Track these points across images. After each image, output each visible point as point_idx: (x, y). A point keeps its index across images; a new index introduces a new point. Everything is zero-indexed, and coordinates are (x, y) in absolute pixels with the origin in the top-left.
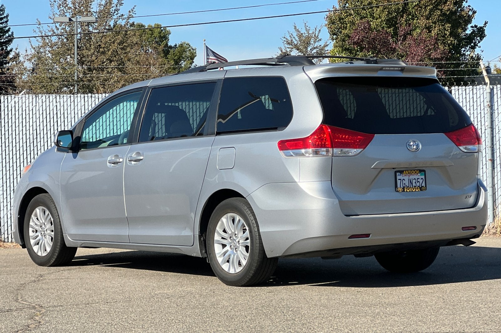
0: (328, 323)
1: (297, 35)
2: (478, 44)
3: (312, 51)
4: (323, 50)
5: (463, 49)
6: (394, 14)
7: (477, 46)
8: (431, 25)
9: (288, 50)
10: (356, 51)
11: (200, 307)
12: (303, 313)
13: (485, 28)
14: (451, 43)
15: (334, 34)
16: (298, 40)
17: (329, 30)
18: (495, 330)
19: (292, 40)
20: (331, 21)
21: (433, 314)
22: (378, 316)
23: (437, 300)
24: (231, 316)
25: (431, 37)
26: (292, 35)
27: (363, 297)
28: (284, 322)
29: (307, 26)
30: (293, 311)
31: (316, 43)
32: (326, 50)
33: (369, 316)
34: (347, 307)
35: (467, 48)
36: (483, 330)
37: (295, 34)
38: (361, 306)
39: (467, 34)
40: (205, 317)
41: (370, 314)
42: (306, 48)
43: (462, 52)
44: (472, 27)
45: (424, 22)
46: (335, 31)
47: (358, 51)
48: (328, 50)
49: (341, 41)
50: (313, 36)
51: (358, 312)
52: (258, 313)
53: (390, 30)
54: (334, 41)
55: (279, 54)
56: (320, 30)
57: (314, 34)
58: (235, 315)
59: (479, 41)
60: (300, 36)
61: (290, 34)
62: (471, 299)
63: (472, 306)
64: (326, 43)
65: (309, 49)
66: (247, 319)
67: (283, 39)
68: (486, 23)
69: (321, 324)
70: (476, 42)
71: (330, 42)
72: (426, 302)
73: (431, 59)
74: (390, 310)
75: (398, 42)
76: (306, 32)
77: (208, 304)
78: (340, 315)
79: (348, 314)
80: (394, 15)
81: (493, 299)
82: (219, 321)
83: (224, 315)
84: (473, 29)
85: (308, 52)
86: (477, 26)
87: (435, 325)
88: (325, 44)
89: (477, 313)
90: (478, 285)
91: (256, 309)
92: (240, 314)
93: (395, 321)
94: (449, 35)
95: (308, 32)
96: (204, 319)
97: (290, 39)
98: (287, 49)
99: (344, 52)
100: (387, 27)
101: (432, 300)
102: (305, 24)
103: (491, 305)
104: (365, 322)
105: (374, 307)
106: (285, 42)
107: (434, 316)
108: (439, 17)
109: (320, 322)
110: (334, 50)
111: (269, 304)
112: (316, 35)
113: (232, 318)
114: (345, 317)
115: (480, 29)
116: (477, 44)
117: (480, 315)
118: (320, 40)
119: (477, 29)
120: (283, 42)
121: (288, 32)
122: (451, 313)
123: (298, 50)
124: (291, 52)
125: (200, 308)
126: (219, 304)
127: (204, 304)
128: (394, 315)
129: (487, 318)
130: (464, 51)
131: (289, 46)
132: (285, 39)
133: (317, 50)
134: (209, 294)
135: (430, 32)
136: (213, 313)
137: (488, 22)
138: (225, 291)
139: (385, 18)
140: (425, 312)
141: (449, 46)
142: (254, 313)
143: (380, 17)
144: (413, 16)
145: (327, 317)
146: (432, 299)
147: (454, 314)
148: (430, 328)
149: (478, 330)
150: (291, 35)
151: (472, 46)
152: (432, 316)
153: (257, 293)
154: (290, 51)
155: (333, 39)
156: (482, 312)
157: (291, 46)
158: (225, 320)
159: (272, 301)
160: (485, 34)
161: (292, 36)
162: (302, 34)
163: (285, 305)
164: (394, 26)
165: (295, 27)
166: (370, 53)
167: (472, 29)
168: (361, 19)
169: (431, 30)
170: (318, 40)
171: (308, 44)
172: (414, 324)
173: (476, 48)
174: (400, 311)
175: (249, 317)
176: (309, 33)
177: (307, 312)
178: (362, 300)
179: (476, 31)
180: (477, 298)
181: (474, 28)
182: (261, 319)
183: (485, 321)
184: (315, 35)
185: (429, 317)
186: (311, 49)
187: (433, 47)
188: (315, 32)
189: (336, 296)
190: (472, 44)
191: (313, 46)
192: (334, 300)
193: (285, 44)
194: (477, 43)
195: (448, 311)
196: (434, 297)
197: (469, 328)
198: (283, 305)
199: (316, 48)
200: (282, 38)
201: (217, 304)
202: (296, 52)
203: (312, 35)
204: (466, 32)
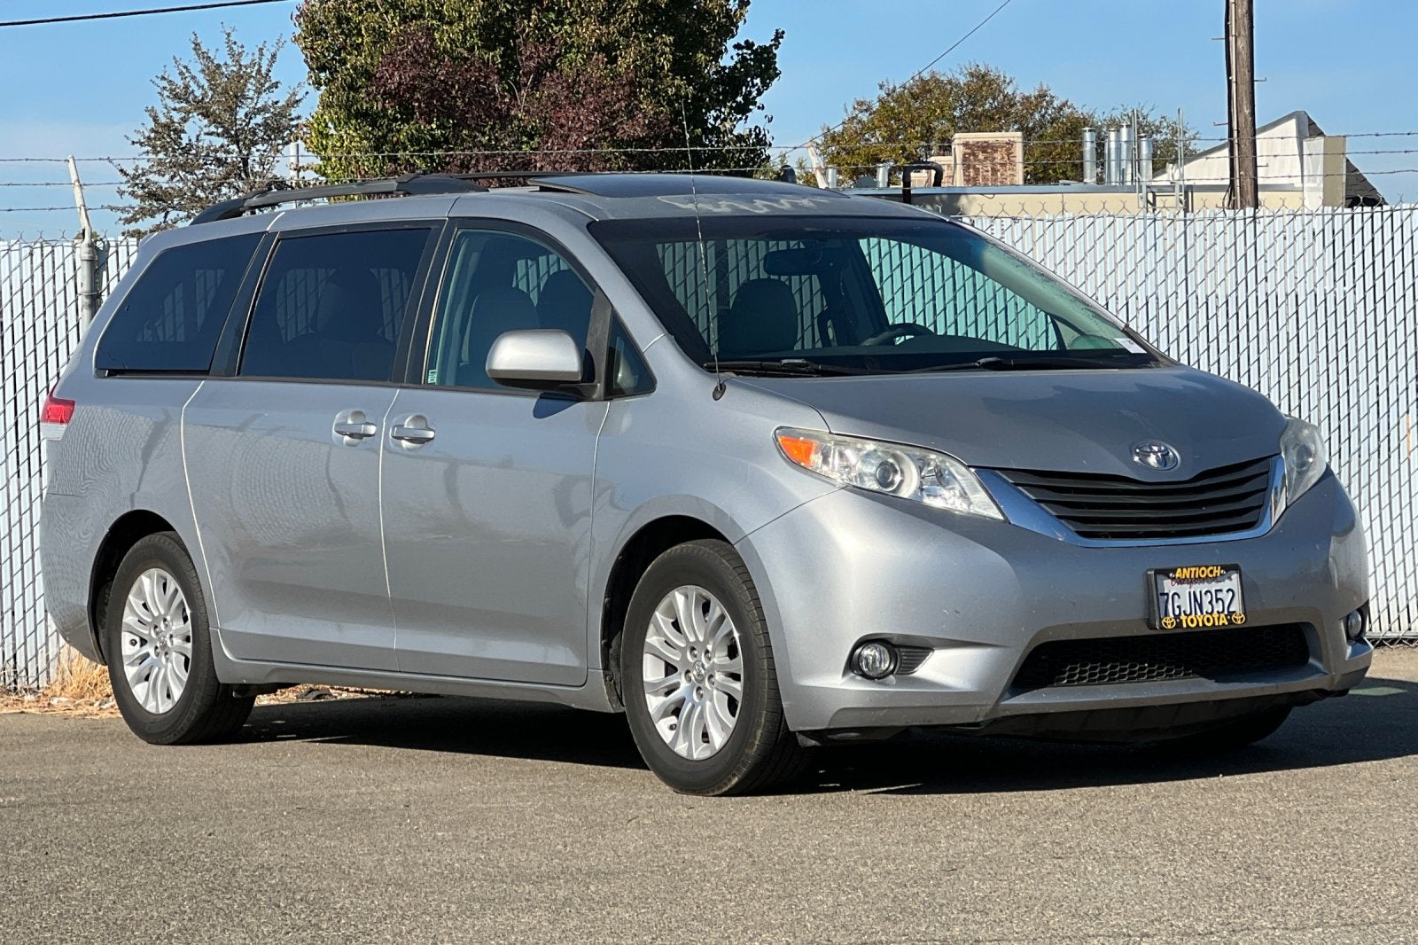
0: (421, 932)
1: (203, 71)
2: (757, 100)
3: (251, 118)
4: (285, 117)
5: (713, 113)
6: (505, 7)
7: (755, 104)
8: (616, 41)
9: (177, 117)
10: (389, 120)
11: (14, 898)
12: (338, 906)
13: (775, 51)
14: (676, 94)
15: (322, 69)
16: (206, 87)
17: (306, 55)
18: (918, 936)
19: (187, 87)
20: (314, 25)
21: (728, 896)
22: (568, 909)
23: (731, 858)
24: (119, 922)
25: (616, 76)
26: (188, 71)
27: (510, 855)
28: (288, 933)
29: (235, 43)
30: (307, 902)
31: (264, 94)
32: (293, 116)
33: (540, 908)
34: (469, 886)
35: (723, 110)
36: (883, 938)
37: (196, 67)
38: (509, 880)
39: (724, 68)
40: (37, 926)
41: (542, 902)
42: (232, 111)
43: (711, 121)
44: (737, 46)
45: (594, 31)
46: (325, 57)
47: (395, 120)
48: (299, 118)
49: (344, 88)
50: (254, 74)
51: (504, 898)
52: (198, 910)
53: (493, 56)
54: (323, 88)
55: (149, 128)
56: (274, 56)
57: (256, 68)
58: (131, 919)
59: (758, 90)
60: (213, 72)
61: (181, 67)
62: (831, 851)
63: (838, 872)
64: (294, 94)
65: (241, 114)
66: (172, 929)
67: (158, 81)
68: (779, 36)
69: (402, 937)
70: (750, 92)
71: (307, 93)
72: (702, 865)
73: (617, 144)
74: (598, 890)
75: (519, 90)
76: (230, 62)
77: (37, 890)
78: (453, 908)
79: (477, 906)
80: (505, 10)
81: (894, 848)
82: (86, 937)
83: (97, 919)
84: (740, 52)
85: (238, 122)
86: (753, 44)
87: (740, 928)
88: (289, 99)
89: (855, 889)
90: (842, 813)
91: (191, 898)
92: (146, 914)
93: (622, 921)
94: (668, 71)
95: (237, 61)
96: (36, 934)
97: (180, 83)
98: (173, 113)
99: (354, 122)
100: (483, 47)
101: (716, 857)
102: (229, 35)
103: (891, 867)
104: (531, 926)
105: (550, 884)
106: (166, 93)
107: (733, 904)
108: (636, 16)
109: (398, 931)
110: (322, 116)
111: (229, 883)
112: (264, 71)
113: (123, 929)
114: (468, 913)
115: (761, 54)
116: (755, 98)
117: (865, 896)
118: (276, 85)
119: (754, 52)
120: (159, 90)
121: (176, 62)
122: (781, 892)
123: (206, 115)
124: (185, 121)
125: (13, 902)
126: (72, 889)
127: (23, 889)
128: (615, 905)
129: (887, 902)
130: (715, 119)
131: (178, 106)
132: (165, 83)
133: (267, 115)
134: (32, 861)
135: (613, 60)
136: (60, 915)
137: (783, 32)
138: (80, 849)
139: (475, 21)
140: (704, 894)
141: (670, 103)
142: (189, 911)
143: (460, 16)
144: (560, 13)
145: (413, 915)
146: (715, 854)
147: (790, 896)
148: (729, 937)
149: (869, 937)
150: (184, 71)
151: (739, 104)
152: (728, 903)
153: (182, 853)
154: (182, 119)
155: (318, 84)
156: (870, 887)
157: (184, 105)
158: (102, 935)
159: (234, 873)
160: (776, 69)
161: (187, 75)
162: (218, 66)
163: (277, 884)
164: (505, 43)
165: (196, 45)
166: (434, 126)
167: (738, 55)
168: (404, 20)
169: (616, 56)
170: (267, 85)
171: (239, 97)
172: (679, 927)
173: (751, 110)
174: (630, 892)
175: (174, 923)
176: (240, 65)
177: (352, 902)
178: (510, 866)
179: (751, 59)
180: (847, 849)
181: (745, 51)
182: (213, 926)
183: (885, 913)
184: (259, 71)
185: (720, 907)
186: (246, 115)
187: (624, 104)
188: (257, 60)
189: (428, 854)
190: (739, 99)
191: (253, 105)
192: (424, 865)
193: (167, 99)
194: (754, 94)
195: (770, 888)
196: (721, 849)
197: (843, 932)
198: (271, 886)
199: (264, 109)
200: (155, 79)
201: (66, 889)
202: (199, 123)
203: (249, 71)
204: (722, 63)
